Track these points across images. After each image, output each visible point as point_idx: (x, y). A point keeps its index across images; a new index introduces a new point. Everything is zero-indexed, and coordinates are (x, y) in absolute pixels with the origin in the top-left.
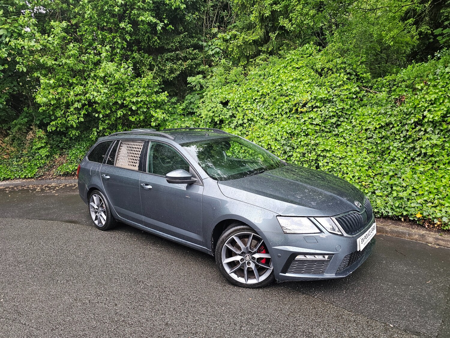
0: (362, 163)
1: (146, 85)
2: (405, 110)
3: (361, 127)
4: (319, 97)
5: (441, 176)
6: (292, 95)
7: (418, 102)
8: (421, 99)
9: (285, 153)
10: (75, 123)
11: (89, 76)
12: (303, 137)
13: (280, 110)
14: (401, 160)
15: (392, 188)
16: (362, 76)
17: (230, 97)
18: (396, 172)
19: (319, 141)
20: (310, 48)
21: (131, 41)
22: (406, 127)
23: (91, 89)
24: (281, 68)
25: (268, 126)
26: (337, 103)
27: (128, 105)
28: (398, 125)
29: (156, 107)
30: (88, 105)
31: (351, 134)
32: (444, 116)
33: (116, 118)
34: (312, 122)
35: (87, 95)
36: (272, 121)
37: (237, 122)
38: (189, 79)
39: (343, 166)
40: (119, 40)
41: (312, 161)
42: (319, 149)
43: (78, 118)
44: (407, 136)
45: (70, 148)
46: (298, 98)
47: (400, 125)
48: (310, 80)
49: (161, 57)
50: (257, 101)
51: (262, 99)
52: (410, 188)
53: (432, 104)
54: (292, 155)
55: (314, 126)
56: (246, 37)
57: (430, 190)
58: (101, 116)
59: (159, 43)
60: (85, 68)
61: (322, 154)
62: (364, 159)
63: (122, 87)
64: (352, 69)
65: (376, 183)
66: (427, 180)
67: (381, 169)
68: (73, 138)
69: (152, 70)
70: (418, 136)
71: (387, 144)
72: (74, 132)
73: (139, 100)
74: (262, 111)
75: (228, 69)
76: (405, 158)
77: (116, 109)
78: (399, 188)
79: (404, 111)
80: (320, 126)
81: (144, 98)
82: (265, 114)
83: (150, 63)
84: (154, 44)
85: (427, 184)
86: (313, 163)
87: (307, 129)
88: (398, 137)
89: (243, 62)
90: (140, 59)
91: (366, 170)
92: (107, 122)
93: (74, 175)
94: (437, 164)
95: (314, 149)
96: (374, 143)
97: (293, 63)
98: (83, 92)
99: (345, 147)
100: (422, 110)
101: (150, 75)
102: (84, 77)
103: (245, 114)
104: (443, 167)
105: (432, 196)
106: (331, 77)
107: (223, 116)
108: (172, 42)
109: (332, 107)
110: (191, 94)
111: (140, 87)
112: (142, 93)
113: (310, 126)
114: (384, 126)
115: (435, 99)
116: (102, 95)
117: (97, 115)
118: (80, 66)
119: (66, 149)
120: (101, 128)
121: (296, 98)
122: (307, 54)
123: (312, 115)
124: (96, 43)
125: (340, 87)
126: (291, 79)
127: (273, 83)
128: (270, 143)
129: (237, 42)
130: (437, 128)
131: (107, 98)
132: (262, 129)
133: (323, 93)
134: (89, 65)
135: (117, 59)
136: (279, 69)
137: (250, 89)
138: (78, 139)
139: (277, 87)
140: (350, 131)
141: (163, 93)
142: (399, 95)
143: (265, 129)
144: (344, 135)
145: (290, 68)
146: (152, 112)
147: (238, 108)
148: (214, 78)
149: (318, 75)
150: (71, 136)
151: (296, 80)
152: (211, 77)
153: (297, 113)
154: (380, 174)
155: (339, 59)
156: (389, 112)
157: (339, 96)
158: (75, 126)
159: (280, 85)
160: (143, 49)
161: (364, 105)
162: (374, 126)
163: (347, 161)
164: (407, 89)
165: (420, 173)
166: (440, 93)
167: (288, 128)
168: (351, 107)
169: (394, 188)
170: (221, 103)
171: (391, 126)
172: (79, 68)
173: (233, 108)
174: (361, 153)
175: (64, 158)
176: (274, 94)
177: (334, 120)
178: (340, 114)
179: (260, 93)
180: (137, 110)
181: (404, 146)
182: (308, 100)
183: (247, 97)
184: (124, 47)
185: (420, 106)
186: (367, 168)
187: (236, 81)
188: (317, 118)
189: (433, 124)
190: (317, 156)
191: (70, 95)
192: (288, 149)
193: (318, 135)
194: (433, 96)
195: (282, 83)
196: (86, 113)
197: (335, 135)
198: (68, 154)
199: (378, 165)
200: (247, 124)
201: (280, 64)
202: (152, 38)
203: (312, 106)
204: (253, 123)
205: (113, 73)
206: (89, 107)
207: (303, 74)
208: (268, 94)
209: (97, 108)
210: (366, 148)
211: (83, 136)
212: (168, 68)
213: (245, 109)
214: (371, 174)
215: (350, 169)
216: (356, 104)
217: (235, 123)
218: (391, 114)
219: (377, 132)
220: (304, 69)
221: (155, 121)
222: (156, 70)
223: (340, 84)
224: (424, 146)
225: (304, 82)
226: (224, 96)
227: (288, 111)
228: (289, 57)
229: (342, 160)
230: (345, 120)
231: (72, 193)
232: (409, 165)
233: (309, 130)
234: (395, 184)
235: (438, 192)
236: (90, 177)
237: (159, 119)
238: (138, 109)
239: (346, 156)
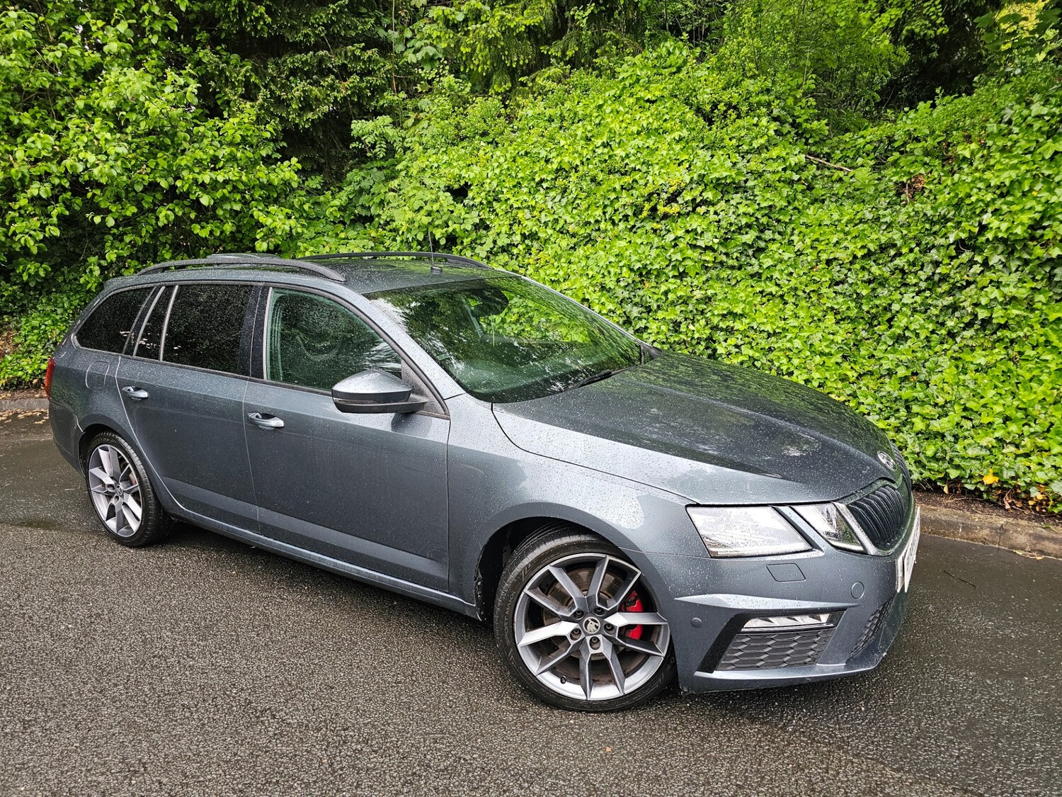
0: (827, 346)
1: (238, 139)
2: (930, 213)
3: (815, 254)
4: (712, 176)
5: (1028, 376)
6: (639, 170)
7: (968, 190)
8: (973, 182)
9: (628, 322)
10: (36, 242)
11: (69, 108)
12: (671, 280)
13: (609, 210)
14: (922, 337)
15: (908, 408)
16: (809, 126)
17: (472, 175)
18: (915, 369)
19: (713, 292)
20: (677, 52)
21: (191, 17)
22: (934, 255)
23: (79, 143)
24: (605, 101)
25: (580, 252)
26: (757, 192)
27: (188, 193)
28: (911, 250)
29: (267, 201)
30: (71, 190)
31: (791, 274)
32: (1036, 225)
33: (154, 230)
34: (694, 242)
35: (68, 162)
36: (589, 240)
37: (495, 242)
38: (357, 126)
39: (778, 354)
40: (156, 10)
41: (699, 343)
42: (716, 312)
43: (43, 227)
44: (936, 278)
45: (23, 311)
46: (658, 178)
47: (917, 249)
48: (685, 133)
49: (277, 64)
50: (545, 185)
51: (560, 182)
52: (956, 407)
53: (1002, 195)
54: (646, 328)
55: (699, 251)
56: (509, 16)
57: (1008, 413)
58: (110, 222)
59: (269, 26)
60: (58, 87)
61: (722, 325)
62: (831, 337)
63: (168, 141)
64: (783, 109)
65: (866, 397)
66: (996, 387)
67: (873, 360)
68: (32, 284)
69: (254, 99)
70: (965, 277)
71: (885, 298)
72: (32, 267)
73: (221, 179)
74: (561, 211)
75: (462, 103)
76: (933, 332)
77: (153, 203)
78: (928, 410)
79: (925, 215)
80: (714, 250)
81: (232, 173)
82: (569, 220)
83: (247, 78)
84: (255, 27)
85: (995, 398)
86: (701, 348)
87: (684, 259)
88: (911, 279)
89: (500, 86)
90: (217, 66)
91: (837, 363)
92: (127, 239)
93: (37, 387)
94: (1017, 348)
95: (702, 312)
96: (850, 296)
97: (637, 88)
98: (55, 154)
99: (781, 306)
100: (978, 211)
101: (249, 111)
102: (56, 111)
103: (516, 221)
104: (1033, 353)
105: (1013, 428)
106: (737, 128)
107: (456, 226)
108: (306, 24)
109: (745, 202)
110: (361, 169)
111: (220, 142)
112: (227, 161)
113: (689, 253)
114: (874, 253)
115: (1012, 182)
116: (111, 163)
117: (97, 220)
118: (42, 79)
119: (11, 314)
120: (111, 256)
121: (650, 178)
122: (670, 66)
123: (695, 223)
124: (88, 15)
125: (760, 154)
126: (635, 129)
127: (588, 139)
128: (587, 296)
129: (486, 29)
130: (1017, 255)
131: (127, 170)
132: (563, 260)
133: (722, 165)
134: (69, 76)
135: (151, 61)
136: (601, 102)
137: (527, 153)
138: (45, 287)
139: (599, 151)
140: (791, 265)
141: (286, 163)
142: (909, 173)
143: (573, 259)
144: (776, 275)
145: (632, 100)
146: (256, 214)
147: (494, 203)
148: (424, 124)
149: (701, 119)
150: (25, 277)
151: (648, 132)
152: (414, 124)
153: (654, 218)
154: (871, 373)
155: (752, 81)
156: (884, 216)
157: (761, 175)
158: (35, 250)
159: (605, 145)
160: (224, 41)
161: (816, 200)
162: (849, 252)
163: (790, 341)
164: (927, 159)
165: (977, 371)
166: (1024, 168)
167: (634, 258)
168: (789, 203)
169: (915, 409)
170: (449, 189)
171: (892, 252)
172: (38, 84)
173: (481, 203)
174: (819, 320)
175: (7, 338)
176: (592, 169)
177: (749, 237)
178: (764, 220)
179: (555, 166)
180: (214, 208)
181: (930, 301)
182: (683, 185)
183: (520, 175)
184: (171, 31)
185: (973, 199)
186: (838, 358)
187: (484, 134)
188: (708, 230)
189: (1006, 245)
190: (711, 328)
191: (15, 159)
192: (635, 312)
193: (709, 275)
194: (1006, 174)
195: (610, 138)
196: (67, 213)
197: (752, 276)
198: (18, 330)
199: (863, 352)
200: (521, 247)
201: (604, 90)
202: (251, 9)
203: (694, 200)
204: (536, 245)
205: (142, 99)
206: (74, 195)
207: (667, 117)
208: (576, 169)
209: (97, 199)
210: (832, 309)
211: (60, 279)
212: (297, 94)
213: (515, 206)
214: (850, 374)
215: (796, 362)
216: (800, 196)
217: (489, 245)
218: (892, 222)
219: (857, 266)
220: (667, 105)
221: (265, 238)
222: (264, 100)
223: (762, 145)
224: (984, 301)
225: (669, 138)
226: (456, 171)
227: (630, 213)
228: (624, 71)
229: (773, 339)
230: (777, 236)
231: (35, 438)
232: (945, 350)
233: (689, 263)
234: (916, 399)
235: (1029, 418)
236: (87, 394)
237: (279, 233)
238: (218, 203)
239: (784, 329)
